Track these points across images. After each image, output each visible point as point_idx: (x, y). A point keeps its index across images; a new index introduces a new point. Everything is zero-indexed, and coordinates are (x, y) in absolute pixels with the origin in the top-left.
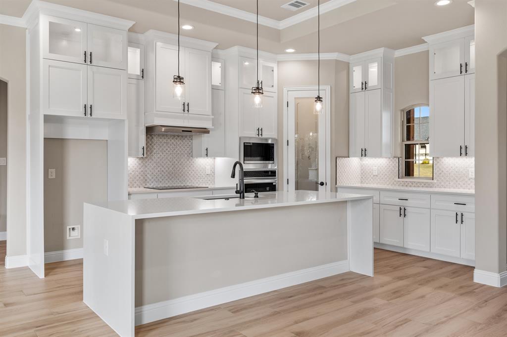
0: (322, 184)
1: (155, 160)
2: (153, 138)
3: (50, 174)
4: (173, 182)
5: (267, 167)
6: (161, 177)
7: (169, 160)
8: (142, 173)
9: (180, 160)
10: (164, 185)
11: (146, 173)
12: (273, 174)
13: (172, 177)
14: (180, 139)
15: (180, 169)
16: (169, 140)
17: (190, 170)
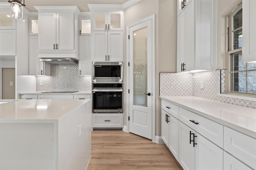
0: (149, 94)
1: (60, 78)
2: (59, 66)
3: (10, 84)
4: (70, 89)
5: (118, 81)
6: (63, 86)
7: (68, 78)
8: (53, 84)
9: (74, 78)
10: (65, 91)
11: (55, 84)
12: (120, 86)
13: (70, 87)
14: (74, 66)
15: (74, 82)
16: (68, 67)
17: (80, 83)
